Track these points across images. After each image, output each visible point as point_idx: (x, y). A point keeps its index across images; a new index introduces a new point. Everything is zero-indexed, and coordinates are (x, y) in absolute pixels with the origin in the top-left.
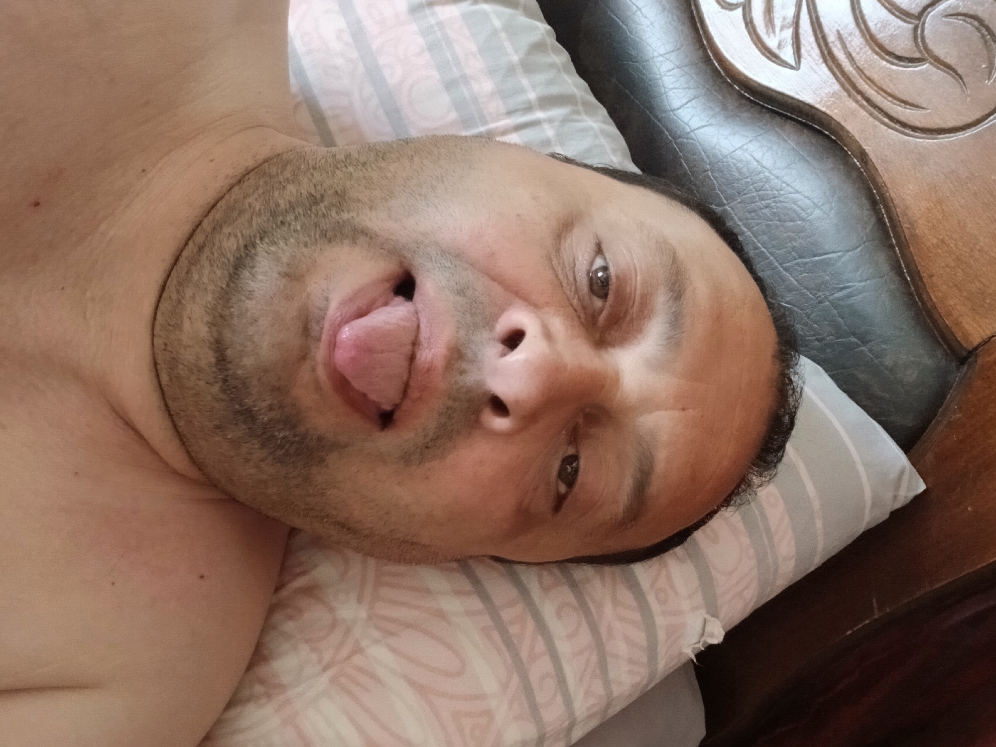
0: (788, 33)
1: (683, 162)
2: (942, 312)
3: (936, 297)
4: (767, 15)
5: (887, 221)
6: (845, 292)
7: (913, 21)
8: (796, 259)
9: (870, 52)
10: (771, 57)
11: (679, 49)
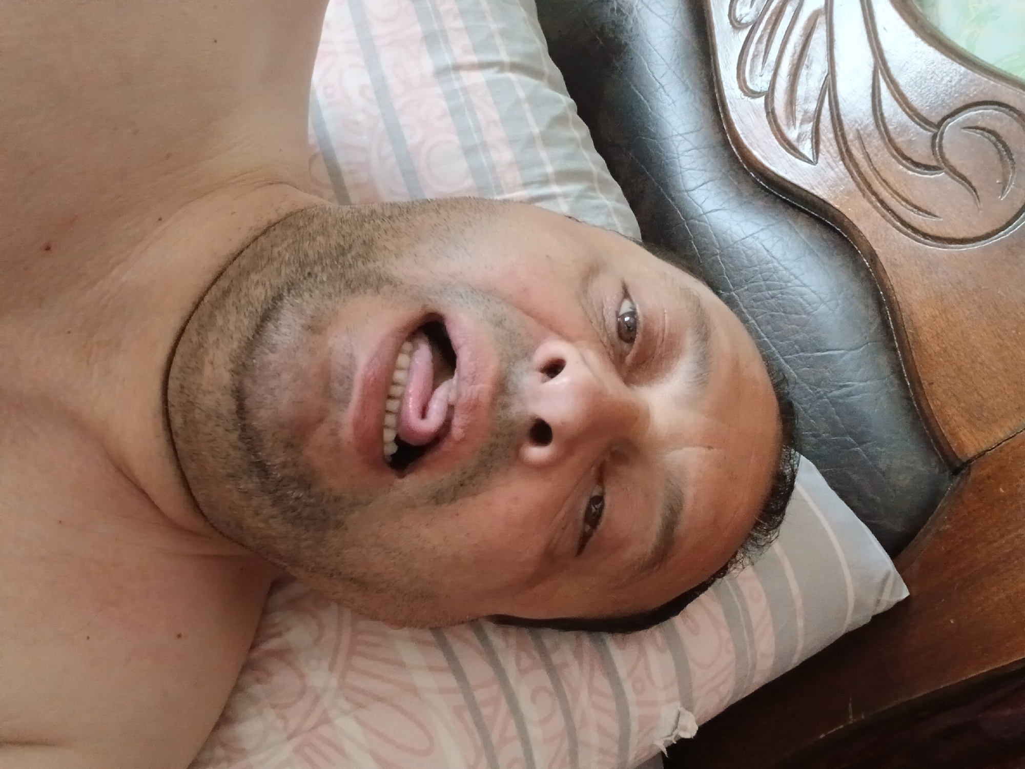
0: (809, 127)
1: (693, 243)
2: (940, 421)
3: (934, 405)
4: (789, 107)
5: (891, 323)
6: (844, 390)
7: (932, 129)
8: (798, 353)
9: (887, 155)
10: (790, 149)
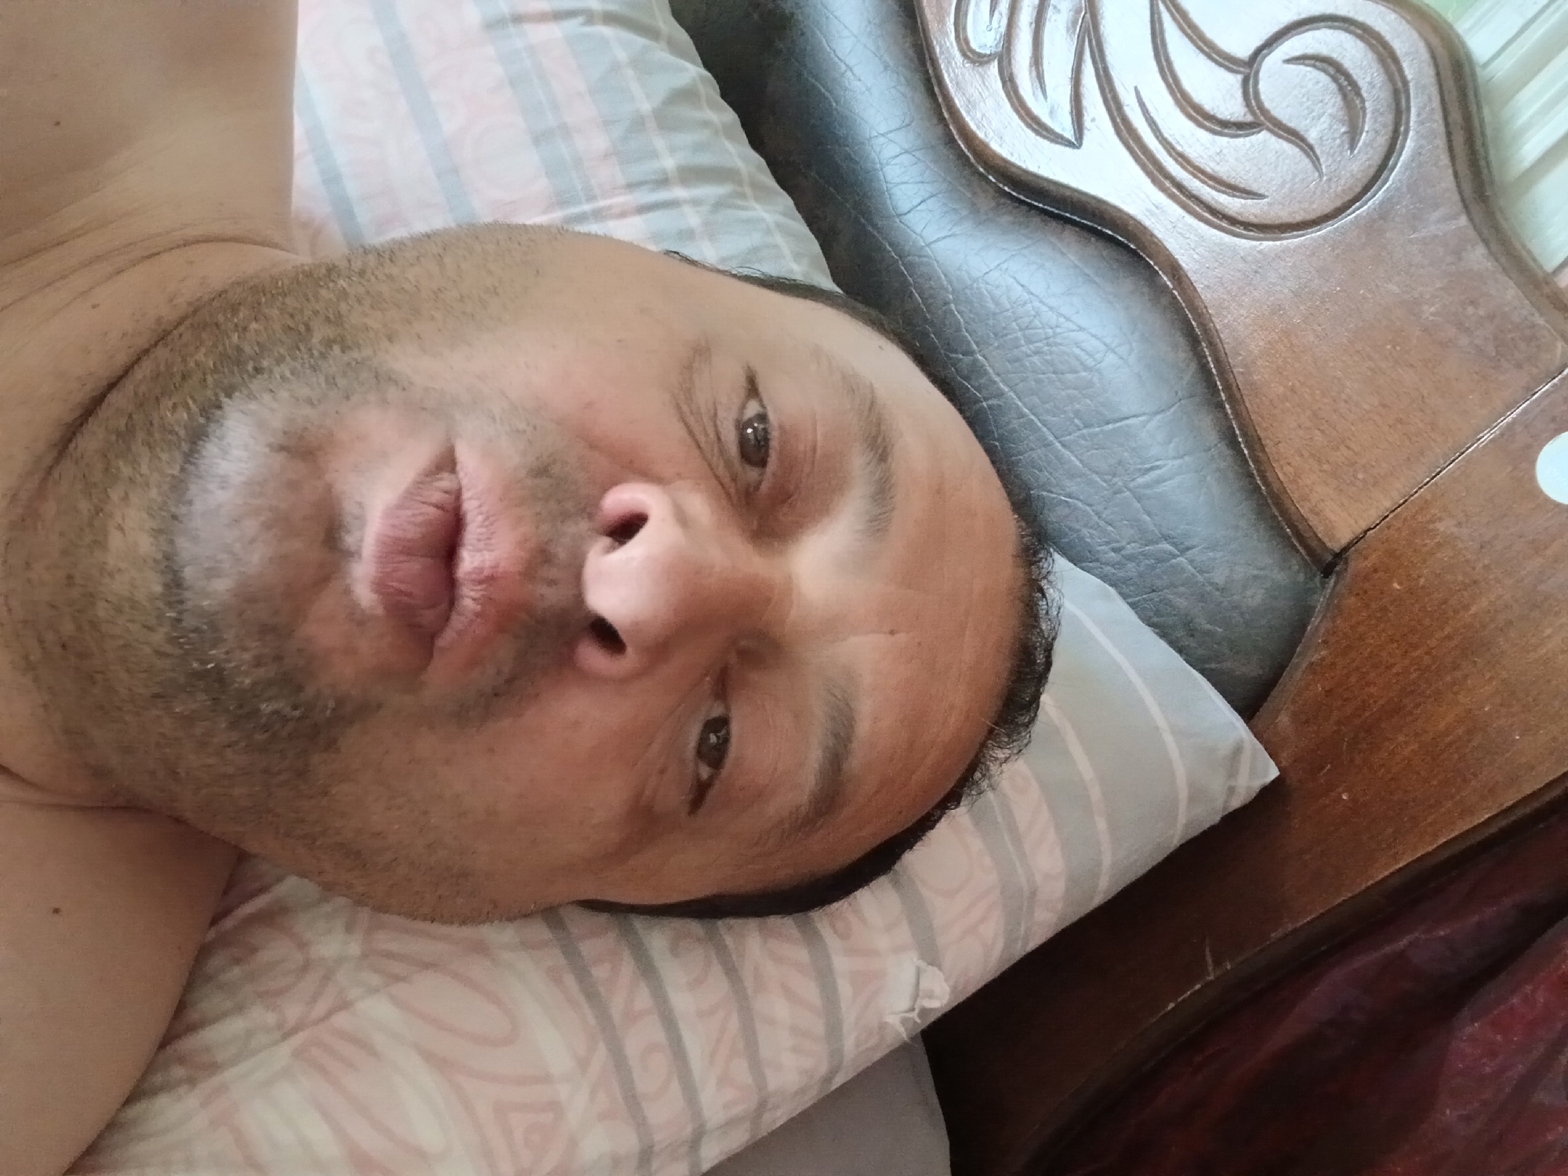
0: (1065, 94)
1: (914, 291)
2: (1295, 496)
3: (1285, 474)
4: (1033, 68)
6: (1154, 474)
7: (1242, 69)
9: (1181, 116)
11: (908, 125)
